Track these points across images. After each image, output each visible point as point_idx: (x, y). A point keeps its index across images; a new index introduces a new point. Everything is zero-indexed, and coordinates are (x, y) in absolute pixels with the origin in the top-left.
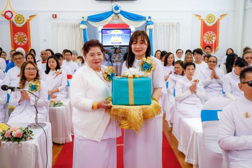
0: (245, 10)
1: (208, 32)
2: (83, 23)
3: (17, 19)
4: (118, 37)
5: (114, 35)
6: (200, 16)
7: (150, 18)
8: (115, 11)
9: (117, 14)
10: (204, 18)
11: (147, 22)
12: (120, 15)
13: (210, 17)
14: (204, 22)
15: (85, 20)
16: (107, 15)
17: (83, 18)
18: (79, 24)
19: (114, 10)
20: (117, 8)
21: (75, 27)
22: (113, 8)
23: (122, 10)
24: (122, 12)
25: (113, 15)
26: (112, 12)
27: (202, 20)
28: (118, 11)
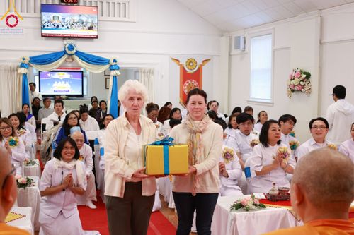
0: (230, 55)
1: (189, 81)
2: (22, 65)
4: (63, 82)
5: (58, 80)
6: (179, 61)
7: (115, 61)
8: (68, 52)
9: (70, 55)
10: (183, 62)
11: (112, 66)
12: (75, 56)
13: (191, 62)
14: (184, 68)
15: (26, 62)
16: (57, 56)
17: (24, 59)
18: (18, 67)
19: (67, 49)
20: (71, 48)
21: (11, 70)
22: (66, 47)
23: (78, 50)
24: (78, 53)
25: (66, 56)
26: (65, 52)
27: (181, 65)
28: (73, 52)
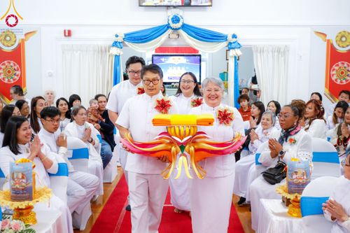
1: (339, 63)
2: (115, 44)
3: (5, 38)
4: (179, 68)
5: (173, 65)
6: (325, 35)
7: (234, 36)
8: (172, 25)
9: (176, 29)
10: (332, 37)
11: (230, 43)
12: (181, 31)
13: (342, 37)
14: (332, 46)
15: (120, 39)
16: (158, 31)
17: (117, 36)
18: (109, 48)
19: (170, 22)
20: (176, 20)
21: (103, 51)
22: (170, 18)
23: (185, 22)
24: (184, 27)
25: (170, 31)
26: (168, 27)
27: (328, 41)
28: (179, 25)
